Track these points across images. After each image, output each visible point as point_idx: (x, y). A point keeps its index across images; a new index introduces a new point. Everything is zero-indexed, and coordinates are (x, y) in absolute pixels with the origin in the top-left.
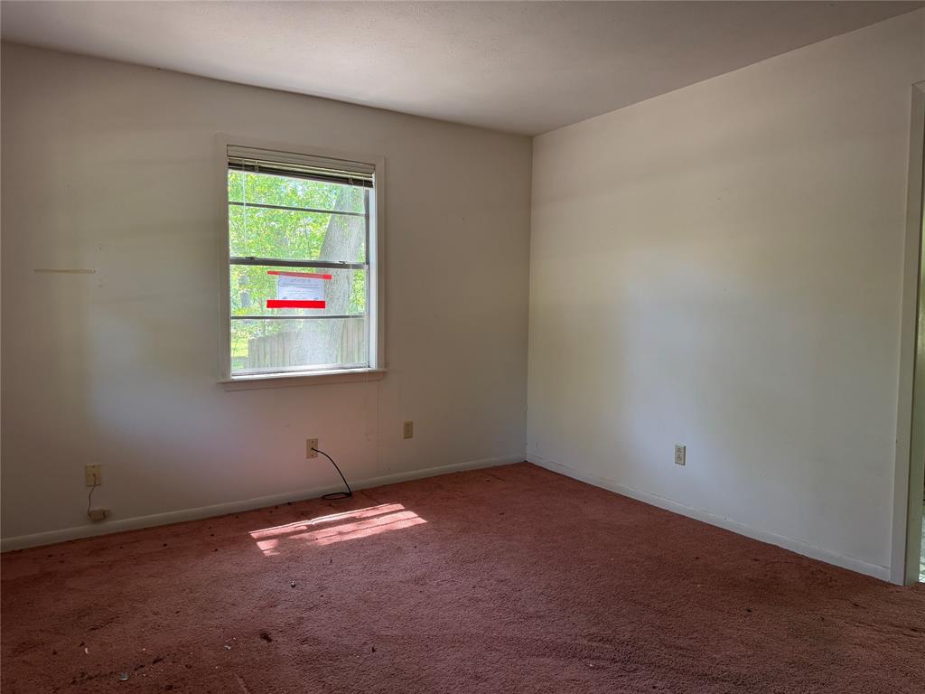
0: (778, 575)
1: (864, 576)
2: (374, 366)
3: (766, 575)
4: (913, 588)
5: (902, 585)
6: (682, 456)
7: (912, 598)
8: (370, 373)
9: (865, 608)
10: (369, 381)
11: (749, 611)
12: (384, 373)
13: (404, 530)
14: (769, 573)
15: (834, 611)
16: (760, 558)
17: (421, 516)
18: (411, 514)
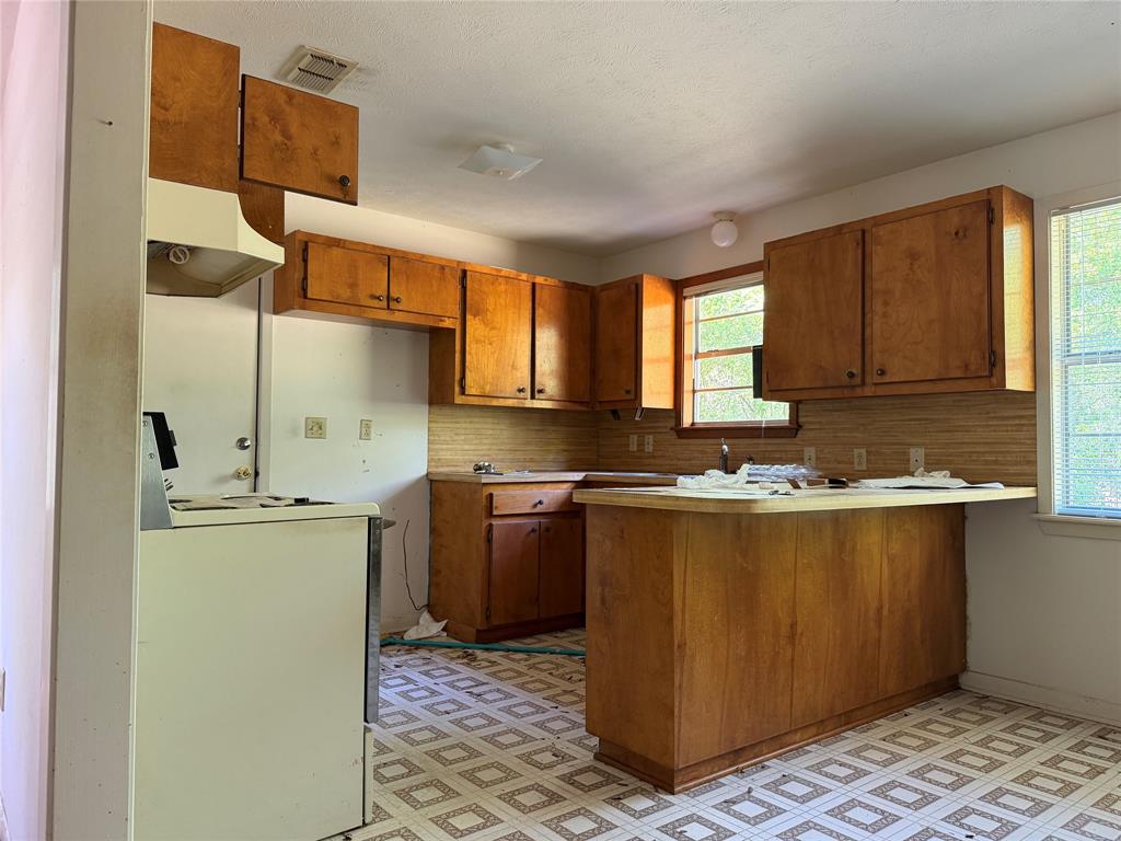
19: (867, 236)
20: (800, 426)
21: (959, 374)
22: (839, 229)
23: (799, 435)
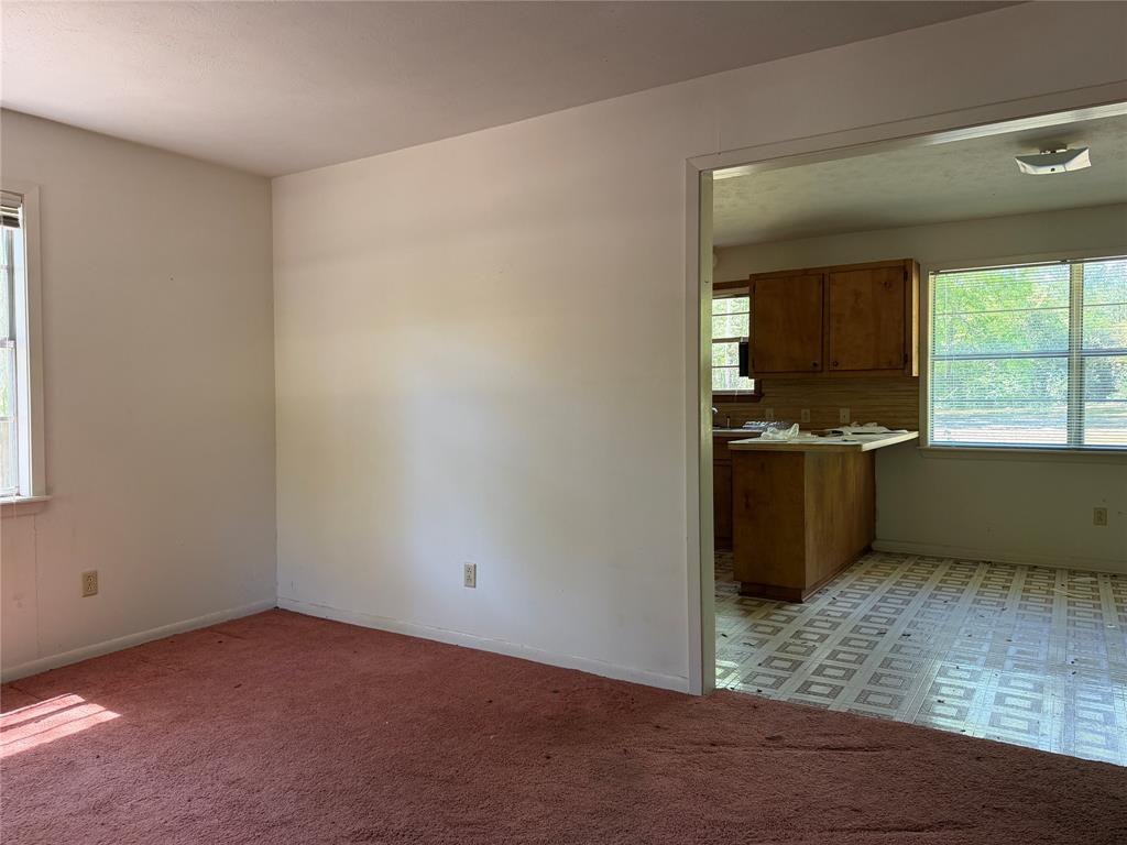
0: (579, 706)
1: (665, 690)
2: (26, 493)
3: (567, 708)
4: (710, 697)
5: (700, 694)
6: (472, 576)
7: (710, 708)
8: (19, 505)
9: (666, 729)
10: (18, 516)
11: (548, 758)
12: (45, 502)
13: (81, 735)
14: (569, 706)
15: (637, 739)
16: (560, 688)
17: (110, 708)
18: (94, 708)
19: (826, 279)
20: (763, 395)
21: (885, 367)
22: (806, 272)
23: (762, 401)
